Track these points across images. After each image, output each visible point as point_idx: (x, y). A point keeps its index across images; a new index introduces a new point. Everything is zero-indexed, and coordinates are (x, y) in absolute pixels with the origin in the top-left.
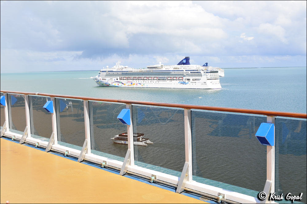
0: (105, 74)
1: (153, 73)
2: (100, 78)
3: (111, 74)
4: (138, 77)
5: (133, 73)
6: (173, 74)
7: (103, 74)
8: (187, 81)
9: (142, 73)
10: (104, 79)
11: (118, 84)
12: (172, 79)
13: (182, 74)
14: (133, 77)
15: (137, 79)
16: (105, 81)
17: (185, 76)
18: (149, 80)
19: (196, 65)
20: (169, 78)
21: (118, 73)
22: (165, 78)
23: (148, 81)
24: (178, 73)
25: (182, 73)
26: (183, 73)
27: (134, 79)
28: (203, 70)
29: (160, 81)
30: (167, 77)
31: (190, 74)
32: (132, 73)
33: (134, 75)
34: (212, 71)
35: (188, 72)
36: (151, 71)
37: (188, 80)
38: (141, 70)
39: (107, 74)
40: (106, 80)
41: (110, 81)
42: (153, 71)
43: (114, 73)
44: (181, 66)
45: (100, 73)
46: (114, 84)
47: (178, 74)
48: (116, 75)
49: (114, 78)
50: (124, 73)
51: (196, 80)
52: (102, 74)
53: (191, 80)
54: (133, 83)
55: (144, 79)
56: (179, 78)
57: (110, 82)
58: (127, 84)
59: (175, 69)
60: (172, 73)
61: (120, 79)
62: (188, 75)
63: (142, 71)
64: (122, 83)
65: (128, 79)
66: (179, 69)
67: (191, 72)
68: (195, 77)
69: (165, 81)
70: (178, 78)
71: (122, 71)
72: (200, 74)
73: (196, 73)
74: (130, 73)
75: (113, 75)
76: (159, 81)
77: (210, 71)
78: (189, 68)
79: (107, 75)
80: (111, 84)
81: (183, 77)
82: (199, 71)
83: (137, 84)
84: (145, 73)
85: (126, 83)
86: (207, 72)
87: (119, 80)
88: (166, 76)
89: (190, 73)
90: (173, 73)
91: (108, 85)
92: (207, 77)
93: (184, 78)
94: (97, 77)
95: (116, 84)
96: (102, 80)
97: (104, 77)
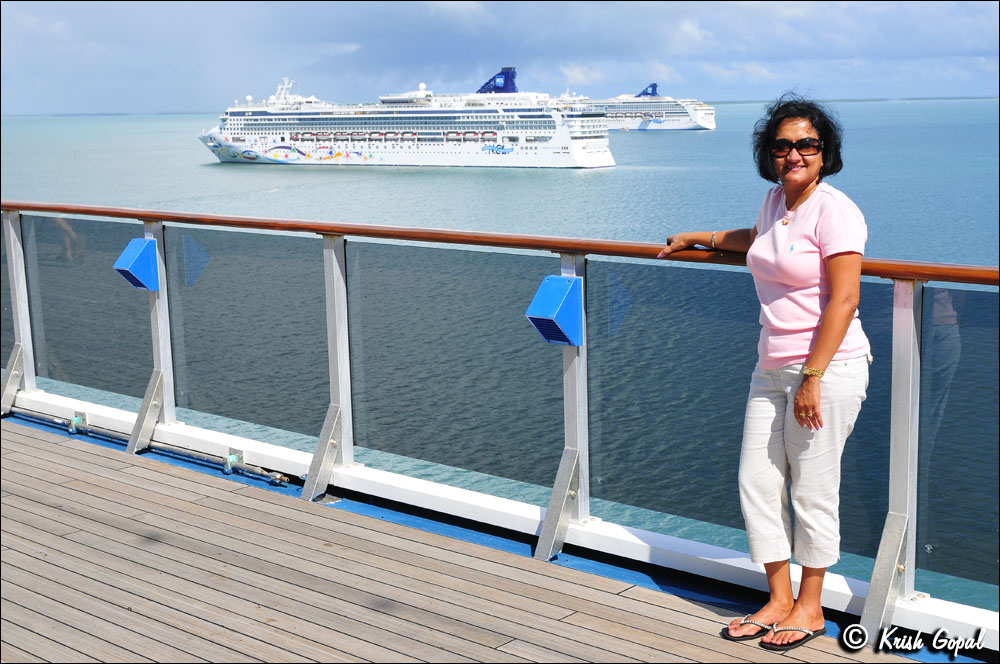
0: (243, 122)
1: (401, 118)
2: (225, 137)
3: (261, 121)
4: (350, 132)
5: (334, 119)
6: (464, 123)
7: (236, 122)
8: (508, 145)
9: (365, 119)
10: (238, 140)
11: (287, 156)
12: (462, 136)
13: (494, 122)
14: (334, 132)
15: (349, 137)
16: (241, 147)
17: (502, 128)
18: (386, 140)
19: (535, 94)
20: (451, 136)
21: (285, 120)
22: (439, 134)
23: (383, 143)
24: (481, 117)
25: (494, 117)
26: (496, 120)
27: (338, 137)
28: (558, 110)
29: (424, 143)
30: (446, 131)
31: (517, 122)
32: (331, 119)
33: (339, 124)
34: (586, 112)
35: (512, 117)
36: (392, 113)
37: (513, 139)
38: (361, 110)
39: (250, 122)
40: (247, 143)
41: (259, 143)
42: (400, 112)
43: (271, 120)
44: (488, 95)
45: (224, 120)
46: (271, 156)
47: (482, 122)
48: (277, 126)
49: (273, 138)
50: (305, 119)
51: (536, 139)
52: (232, 122)
53: (522, 142)
54: (336, 150)
55: (370, 140)
56: (483, 134)
57: (258, 150)
58: (316, 155)
59: (469, 105)
60: (461, 120)
61: (291, 139)
62: (512, 125)
63: (364, 113)
64: (299, 152)
65: (320, 137)
66: (482, 105)
67: (521, 117)
68: (533, 131)
69: (440, 143)
70: (480, 136)
71: (298, 111)
72: (550, 122)
73: (537, 118)
74: (327, 119)
75: (269, 124)
76: (420, 143)
77: (580, 113)
78: (513, 102)
79: (248, 127)
80: (261, 154)
81: (495, 131)
82: (546, 113)
83: (347, 156)
84: (373, 118)
85: (313, 152)
86: (572, 116)
87: (287, 143)
88: (442, 128)
89: (517, 119)
90: (464, 117)
91: (253, 158)
92: (571, 132)
93: (500, 134)
94: (215, 131)
95: (280, 155)
96: (231, 142)
97: (239, 131)
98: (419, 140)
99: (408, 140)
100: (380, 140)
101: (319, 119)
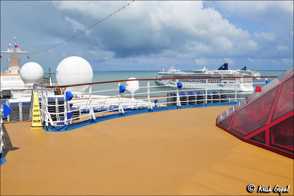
0: (161, 76)
11: (171, 85)
12: (212, 81)
15: (185, 81)
21: (171, 76)
30: (209, 80)
33: (183, 77)
37: (225, 83)
40: (162, 81)
42: (198, 75)
44: (220, 71)
45: (157, 76)
49: (168, 80)
55: (190, 82)
56: (218, 81)
57: (164, 83)
59: (215, 73)
62: (225, 79)
63: (189, 75)
64: (174, 84)
66: (218, 73)
68: (230, 80)
71: (174, 74)
75: (167, 77)
83: (185, 86)
87: (171, 82)
90: (213, 76)
92: (240, 81)
93: (222, 81)
96: (158, 81)
98: (202, 82)
99: (199, 82)
100: (193, 82)
101: (178, 76)
